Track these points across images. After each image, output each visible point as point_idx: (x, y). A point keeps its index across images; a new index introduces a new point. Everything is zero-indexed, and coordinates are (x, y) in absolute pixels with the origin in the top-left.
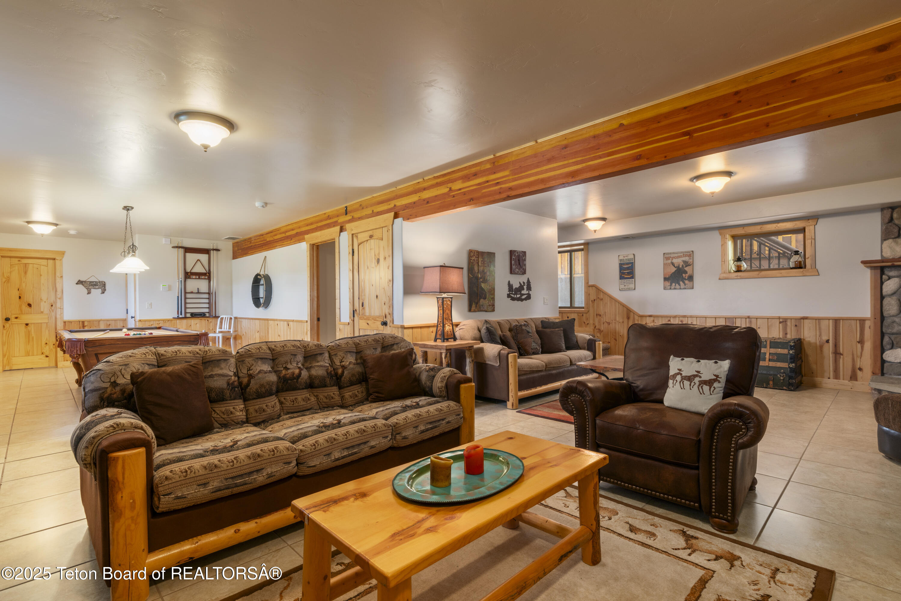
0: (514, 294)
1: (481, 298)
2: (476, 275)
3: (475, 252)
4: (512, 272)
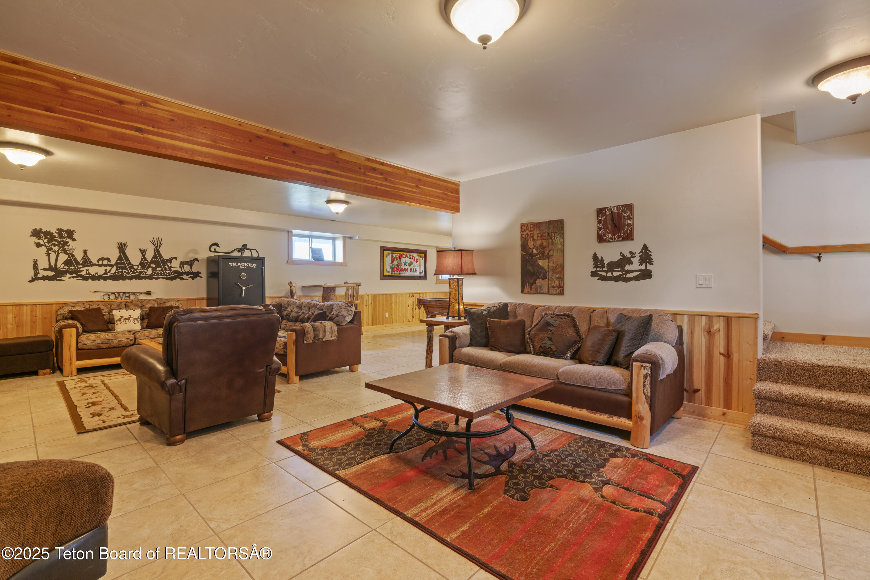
0: (607, 272)
1: (537, 277)
2: (530, 251)
3: (529, 225)
4: (601, 239)
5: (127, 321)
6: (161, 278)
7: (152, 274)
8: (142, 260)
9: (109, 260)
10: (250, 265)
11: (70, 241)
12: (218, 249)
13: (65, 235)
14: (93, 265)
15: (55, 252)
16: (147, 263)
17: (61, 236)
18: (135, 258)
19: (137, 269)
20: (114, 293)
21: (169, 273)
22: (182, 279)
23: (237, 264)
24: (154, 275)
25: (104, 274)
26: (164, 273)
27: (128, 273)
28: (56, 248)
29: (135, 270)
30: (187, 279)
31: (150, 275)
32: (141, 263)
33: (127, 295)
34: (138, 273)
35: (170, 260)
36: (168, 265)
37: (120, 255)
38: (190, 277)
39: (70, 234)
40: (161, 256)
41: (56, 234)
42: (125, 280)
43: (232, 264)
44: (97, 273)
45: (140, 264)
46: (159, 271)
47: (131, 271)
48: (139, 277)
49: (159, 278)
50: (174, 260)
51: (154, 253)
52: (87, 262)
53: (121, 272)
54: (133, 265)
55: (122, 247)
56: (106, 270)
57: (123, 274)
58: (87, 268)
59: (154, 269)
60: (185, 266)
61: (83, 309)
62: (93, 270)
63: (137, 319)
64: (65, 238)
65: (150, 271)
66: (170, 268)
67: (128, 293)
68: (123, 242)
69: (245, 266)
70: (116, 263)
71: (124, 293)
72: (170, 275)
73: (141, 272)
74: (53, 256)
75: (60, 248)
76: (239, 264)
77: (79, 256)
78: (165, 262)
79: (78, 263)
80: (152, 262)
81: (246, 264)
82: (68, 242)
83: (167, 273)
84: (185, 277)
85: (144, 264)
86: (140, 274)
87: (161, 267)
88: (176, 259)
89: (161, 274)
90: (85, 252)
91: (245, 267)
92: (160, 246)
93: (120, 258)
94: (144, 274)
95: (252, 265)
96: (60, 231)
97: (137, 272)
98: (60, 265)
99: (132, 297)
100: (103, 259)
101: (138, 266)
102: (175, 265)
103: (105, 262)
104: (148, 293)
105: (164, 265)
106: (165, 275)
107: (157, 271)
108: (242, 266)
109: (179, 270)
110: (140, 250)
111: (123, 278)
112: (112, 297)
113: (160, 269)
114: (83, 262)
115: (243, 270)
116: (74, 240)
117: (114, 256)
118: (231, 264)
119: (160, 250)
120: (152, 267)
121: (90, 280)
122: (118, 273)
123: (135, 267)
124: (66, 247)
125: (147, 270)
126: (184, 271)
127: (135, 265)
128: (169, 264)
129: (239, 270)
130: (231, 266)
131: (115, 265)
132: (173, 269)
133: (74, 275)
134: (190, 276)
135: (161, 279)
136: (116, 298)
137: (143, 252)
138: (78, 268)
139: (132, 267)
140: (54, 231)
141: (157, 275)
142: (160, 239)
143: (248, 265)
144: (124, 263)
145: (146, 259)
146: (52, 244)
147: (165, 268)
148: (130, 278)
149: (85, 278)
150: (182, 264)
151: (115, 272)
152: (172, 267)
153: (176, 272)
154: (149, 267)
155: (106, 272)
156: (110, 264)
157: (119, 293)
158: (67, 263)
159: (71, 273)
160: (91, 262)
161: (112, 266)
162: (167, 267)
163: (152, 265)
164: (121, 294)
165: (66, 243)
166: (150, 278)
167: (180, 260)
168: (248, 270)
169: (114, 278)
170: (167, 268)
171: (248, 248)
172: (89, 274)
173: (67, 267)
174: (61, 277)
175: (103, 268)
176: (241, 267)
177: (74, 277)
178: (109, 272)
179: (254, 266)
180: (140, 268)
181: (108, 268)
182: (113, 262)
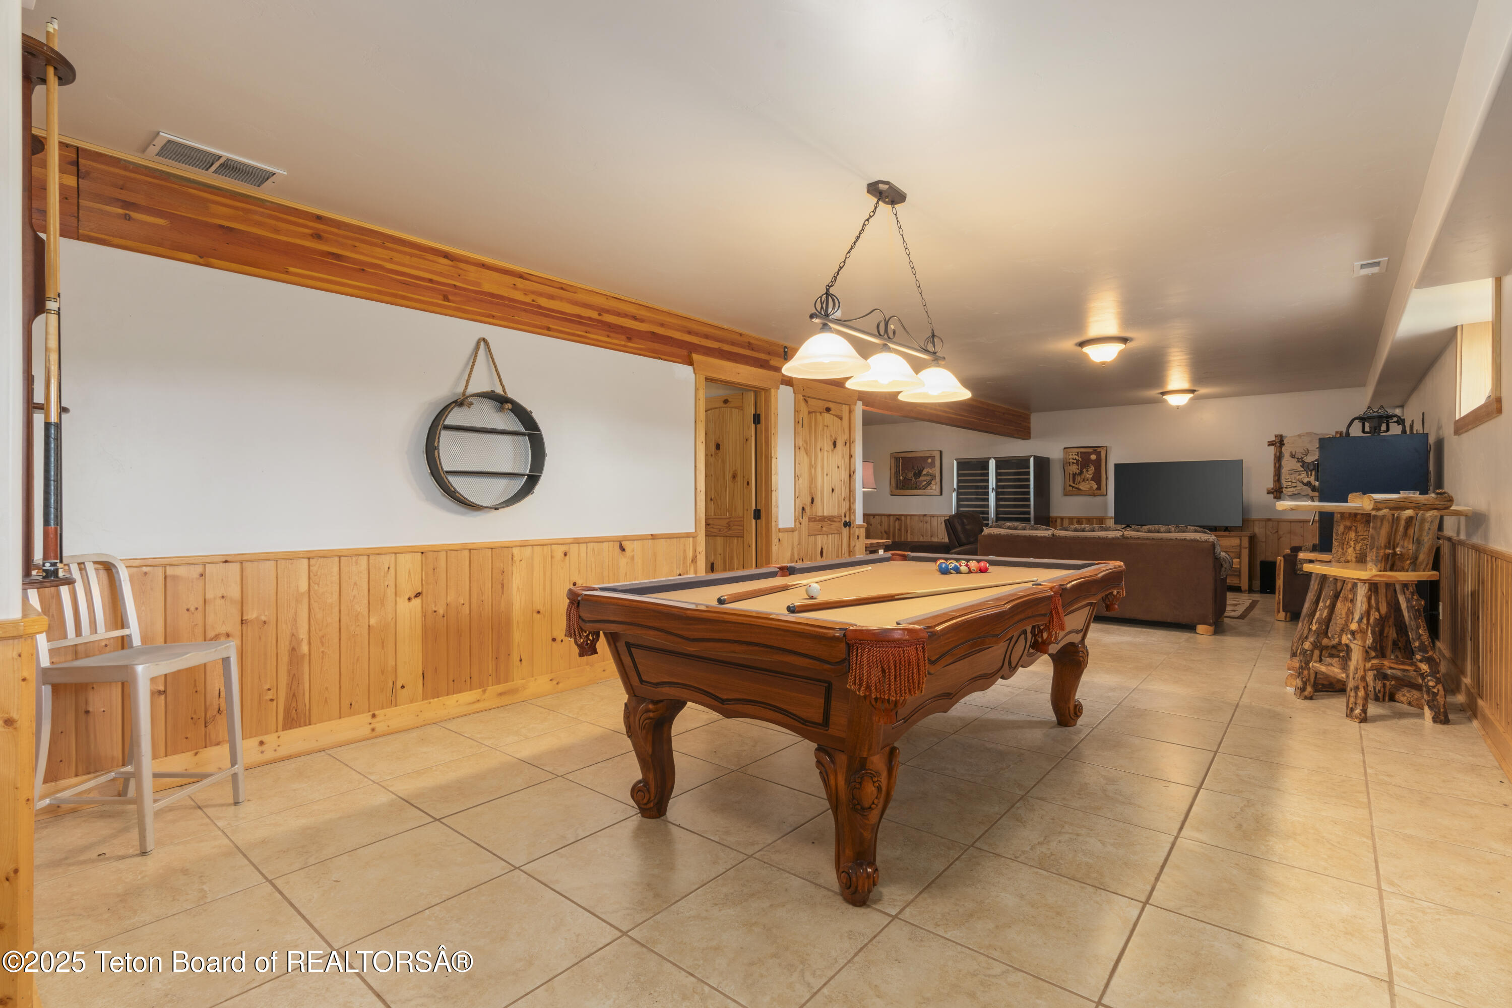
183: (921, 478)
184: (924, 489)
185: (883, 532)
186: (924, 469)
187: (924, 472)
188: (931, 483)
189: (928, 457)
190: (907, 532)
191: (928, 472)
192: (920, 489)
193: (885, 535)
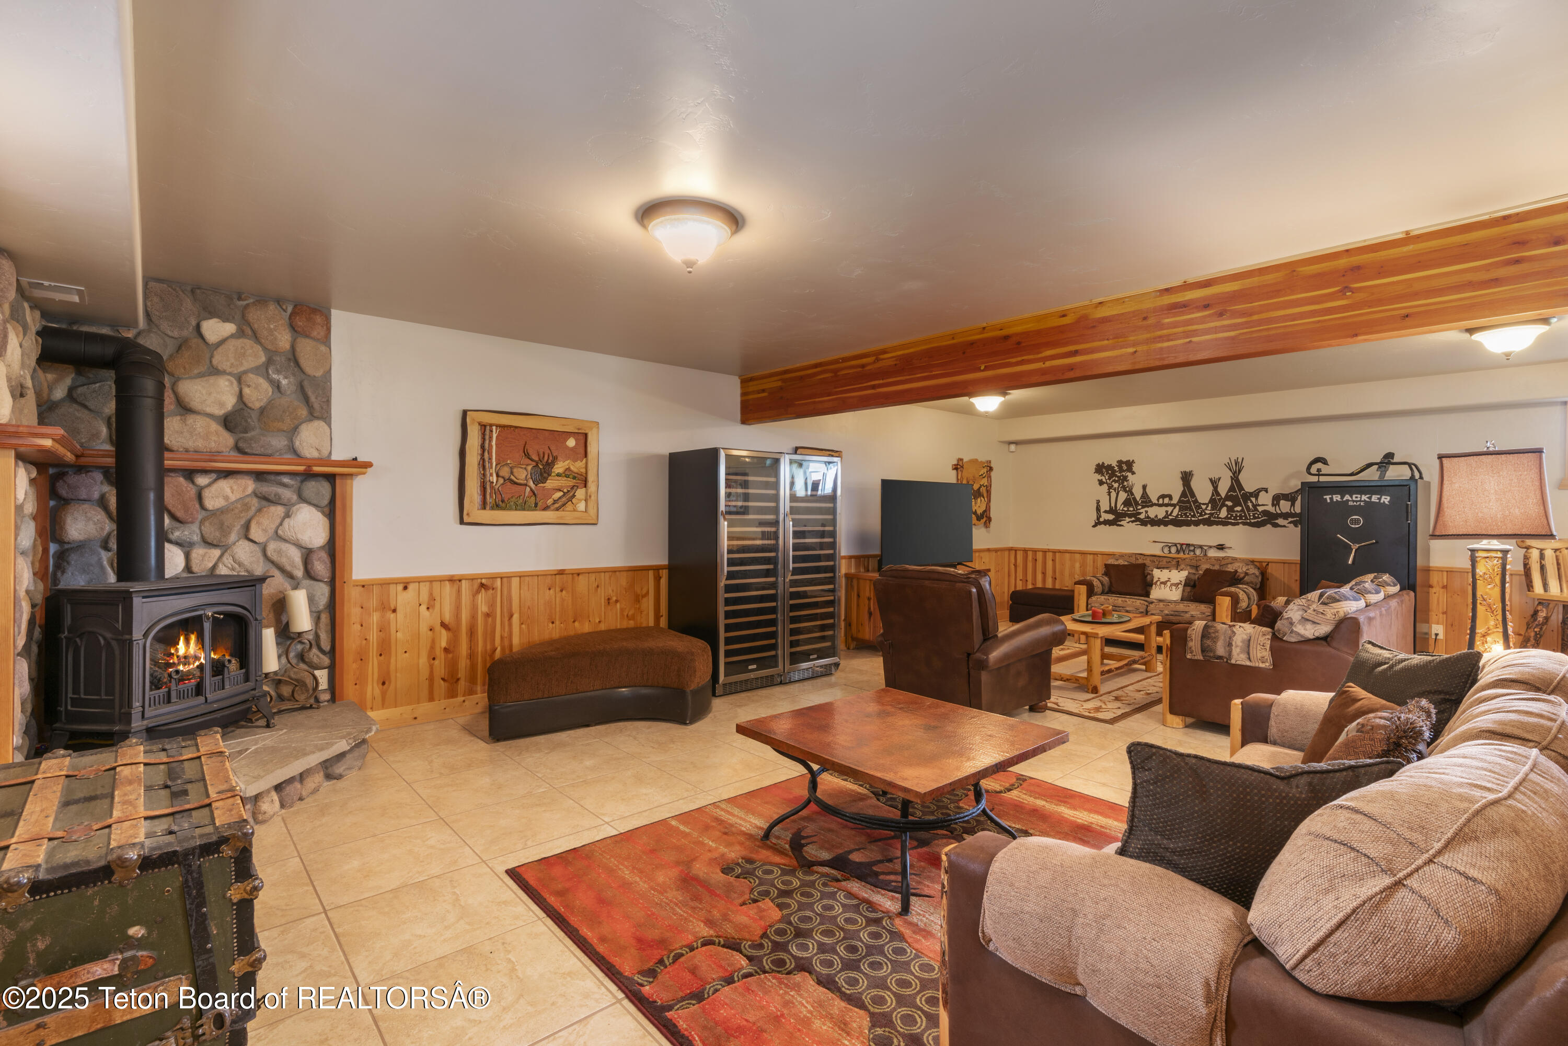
5: (1163, 586)
6: (1241, 523)
7: (1226, 518)
8: (1213, 495)
9: (1170, 497)
10: (1375, 498)
11: (1129, 474)
12: (1325, 469)
13: (1125, 467)
14: (1153, 505)
15: (1115, 490)
16: (1220, 500)
17: (1121, 470)
18: (1203, 493)
19: (1206, 509)
20: (1176, 545)
21: (1254, 515)
22: (1276, 525)
23: (1342, 498)
24: (1230, 518)
25: (1165, 517)
26: (1245, 516)
27: (1194, 516)
28: (1116, 485)
29: (1203, 511)
30: (1284, 526)
31: (1225, 518)
32: (1212, 501)
33: (1192, 548)
34: (1207, 516)
35: (1256, 494)
36: (1252, 502)
37: (1184, 490)
38: (1290, 523)
39: (1129, 465)
40: (1241, 488)
41: (1116, 468)
42: (1189, 525)
43: (1331, 499)
44: (1156, 516)
45: (1210, 502)
46: (1237, 511)
47: (1198, 513)
48: (1209, 522)
49: (1237, 524)
50: (1262, 494)
51: (1230, 484)
52: (1147, 502)
53: (1185, 514)
54: (1200, 504)
55: (1186, 477)
56: (1167, 512)
57: (1188, 517)
58: (1146, 509)
59: (1230, 509)
60: (1282, 502)
61: (1126, 563)
62: (1154, 512)
63: (1177, 585)
64: (1124, 471)
65: (1224, 513)
66: (1255, 506)
67: (1193, 545)
68: (1188, 470)
69: (1360, 501)
70: (1180, 501)
71: (1188, 545)
72: (1255, 518)
73: (1211, 514)
74: (1113, 494)
75: (1119, 485)
76: (1347, 497)
77: (1138, 493)
78: (1247, 496)
79: (1137, 503)
80: (1228, 497)
81: (1364, 497)
82: (1127, 476)
83: (1250, 516)
84: (1280, 521)
85: (1216, 502)
86: (1210, 517)
87: (1241, 505)
88: (1267, 491)
89: (1241, 517)
90: (1144, 487)
91: (1362, 504)
92: (1240, 472)
93: (1183, 494)
94: (1215, 517)
95: (1380, 499)
96: (1120, 463)
97: (1206, 514)
98: (1120, 507)
99: (1198, 552)
100: (1163, 496)
101: (1207, 505)
102: (1265, 501)
103: (1166, 500)
104: (1221, 547)
105: (1246, 503)
106: (1246, 518)
107: (1234, 512)
108: (1354, 501)
109: (1270, 508)
110: (1211, 480)
111: (1188, 523)
112: (1173, 550)
113: (1239, 508)
114: (1142, 502)
115: (1357, 510)
116: (1133, 473)
117: (1176, 491)
118: (1328, 497)
119: (1240, 477)
120: (1227, 506)
121: (1149, 526)
122: (1182, 517)
123: (1204, 507)
124: (1125, 483)
125: (1220, 510)
126: (1279, 512)
127: (1204, 504)
128: (1253, 499)
129: (1346, 510)
130: (1329, 501)
131: (1177, 504)
132: (1260, 509)
133: (1133, 519)
134: (1290, 519)
135: (1241, 525)
136: (1178, 552)
137: (1214, 483)
138: (1137, 509)
139: (1199, 506)
140: (1114, 464)
141: (1235, 518)
142: (1240, 460)
143: (1370, 498)
144: (1188, 502)
145: (1218, 494)
146: (1113, 481)
147: (1248, 507)
148: (1197, 524)
149: (1144, 523)
150: (1277, 499)
151: (1178, 514)
152: (1259, 505)
153: (1265, 513)
154: (1223, 505)
155: (1167, 516)
156: (1172, 502)
157: (1182, 544)
158: (1127, 503)
159: (1130, 516)
160: (1150, 501)
161: (1174, 506)
162: (1250, 504)
163: (1227, 503)
164: (1184, 547)
165: (1125, 478)
166: (1224, 523)
167: (1273, 492)
168: (1367, 510)
169: (1177, 523)
170: (1251, 507)
171: (1395, 460)
172: (1148, 517)
173: (1126, 509)
174: (1120, 521)
175: (1164, 509)
176: (1351, 503)
177: (1133, 522)
178: (1171, 515)
179: (1386, 499)
180: (1209, 508)
181: (1170, 509)
182: (1175, 501)
183: (550, 483)
184: (557, 509)
185: (438, 627)
186: (555, 459)
187: (559, 467)
188: (574, 496)
189: (569, 434)
190: (511, 616)
191: (568, 469)
192: (546, 508)
193: (444, 632)
